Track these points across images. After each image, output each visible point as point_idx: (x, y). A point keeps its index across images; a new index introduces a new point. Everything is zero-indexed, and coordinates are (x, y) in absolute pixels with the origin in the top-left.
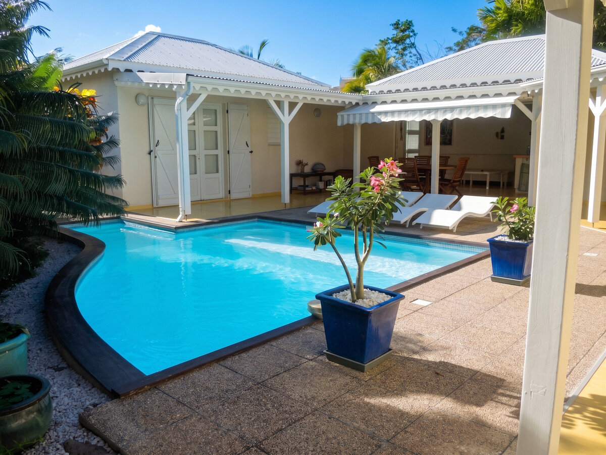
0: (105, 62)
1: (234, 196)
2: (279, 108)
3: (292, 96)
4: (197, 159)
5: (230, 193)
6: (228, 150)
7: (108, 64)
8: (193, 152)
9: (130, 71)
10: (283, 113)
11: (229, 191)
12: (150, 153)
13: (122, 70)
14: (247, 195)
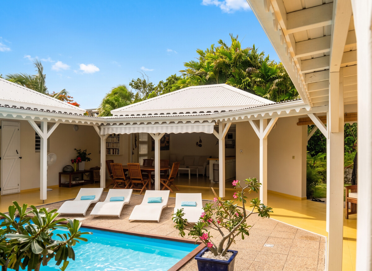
1: (4, 192)
3: (49, 118)
5: (1, 190)
6: (0, 156)
10: (42, 131)
14: (16, 191)
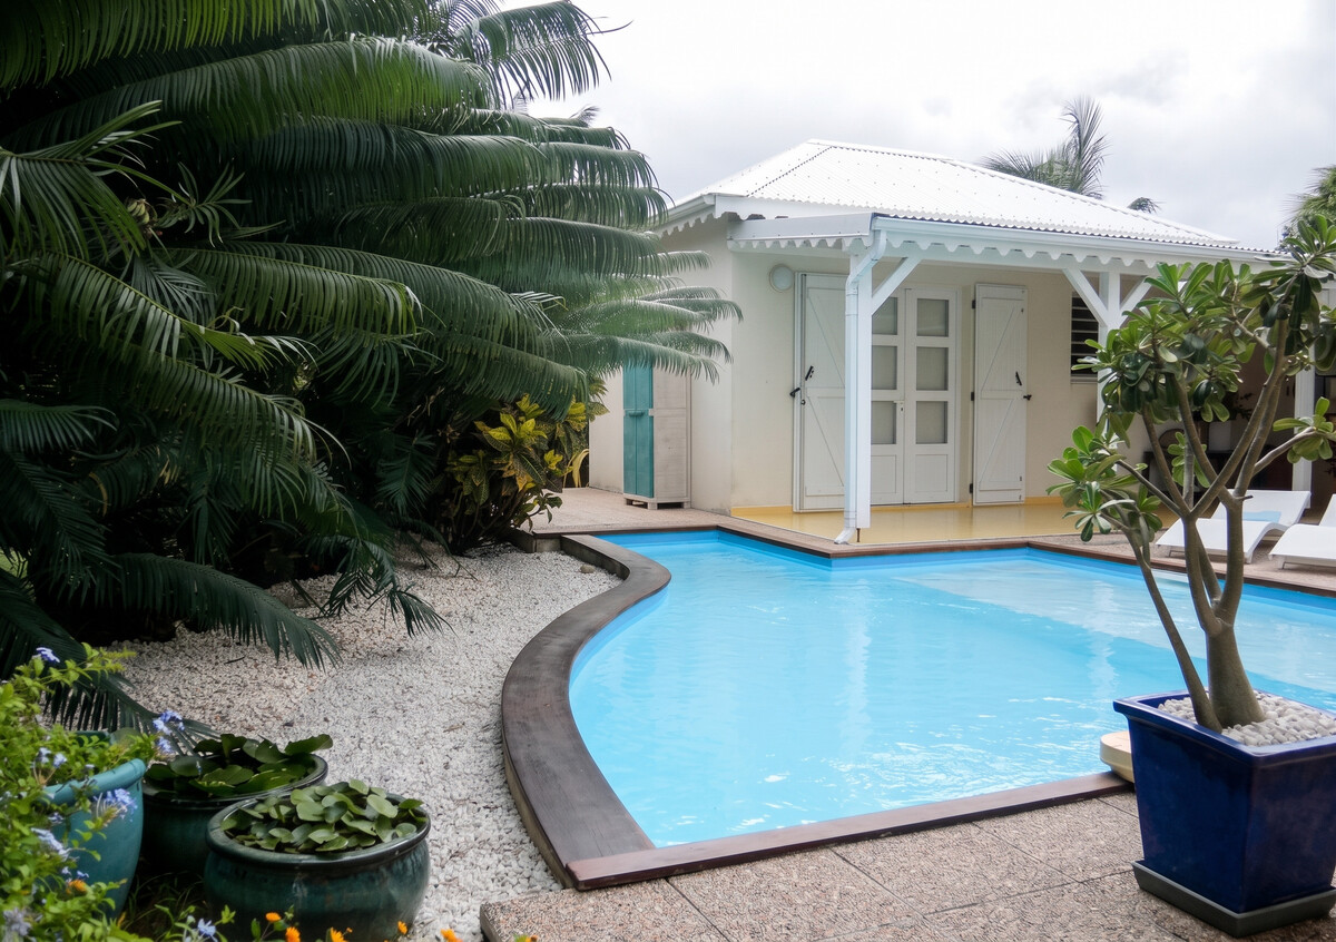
0: (709, 202)
1: (980, 498)
2: (1098, 293)
3: (1128, 262)
4: (898, 410)
5: (971, 491)
6: (971, 391)
7: (713, 206)
8: (886, 395)
9: (760, 217)
10: (1105, 299)
11: (971, 486)
12: (793, 394)
13: (744, 216)
14: (1013, 497)
